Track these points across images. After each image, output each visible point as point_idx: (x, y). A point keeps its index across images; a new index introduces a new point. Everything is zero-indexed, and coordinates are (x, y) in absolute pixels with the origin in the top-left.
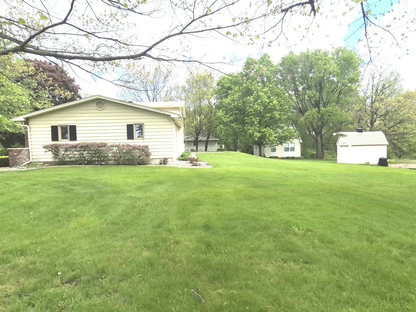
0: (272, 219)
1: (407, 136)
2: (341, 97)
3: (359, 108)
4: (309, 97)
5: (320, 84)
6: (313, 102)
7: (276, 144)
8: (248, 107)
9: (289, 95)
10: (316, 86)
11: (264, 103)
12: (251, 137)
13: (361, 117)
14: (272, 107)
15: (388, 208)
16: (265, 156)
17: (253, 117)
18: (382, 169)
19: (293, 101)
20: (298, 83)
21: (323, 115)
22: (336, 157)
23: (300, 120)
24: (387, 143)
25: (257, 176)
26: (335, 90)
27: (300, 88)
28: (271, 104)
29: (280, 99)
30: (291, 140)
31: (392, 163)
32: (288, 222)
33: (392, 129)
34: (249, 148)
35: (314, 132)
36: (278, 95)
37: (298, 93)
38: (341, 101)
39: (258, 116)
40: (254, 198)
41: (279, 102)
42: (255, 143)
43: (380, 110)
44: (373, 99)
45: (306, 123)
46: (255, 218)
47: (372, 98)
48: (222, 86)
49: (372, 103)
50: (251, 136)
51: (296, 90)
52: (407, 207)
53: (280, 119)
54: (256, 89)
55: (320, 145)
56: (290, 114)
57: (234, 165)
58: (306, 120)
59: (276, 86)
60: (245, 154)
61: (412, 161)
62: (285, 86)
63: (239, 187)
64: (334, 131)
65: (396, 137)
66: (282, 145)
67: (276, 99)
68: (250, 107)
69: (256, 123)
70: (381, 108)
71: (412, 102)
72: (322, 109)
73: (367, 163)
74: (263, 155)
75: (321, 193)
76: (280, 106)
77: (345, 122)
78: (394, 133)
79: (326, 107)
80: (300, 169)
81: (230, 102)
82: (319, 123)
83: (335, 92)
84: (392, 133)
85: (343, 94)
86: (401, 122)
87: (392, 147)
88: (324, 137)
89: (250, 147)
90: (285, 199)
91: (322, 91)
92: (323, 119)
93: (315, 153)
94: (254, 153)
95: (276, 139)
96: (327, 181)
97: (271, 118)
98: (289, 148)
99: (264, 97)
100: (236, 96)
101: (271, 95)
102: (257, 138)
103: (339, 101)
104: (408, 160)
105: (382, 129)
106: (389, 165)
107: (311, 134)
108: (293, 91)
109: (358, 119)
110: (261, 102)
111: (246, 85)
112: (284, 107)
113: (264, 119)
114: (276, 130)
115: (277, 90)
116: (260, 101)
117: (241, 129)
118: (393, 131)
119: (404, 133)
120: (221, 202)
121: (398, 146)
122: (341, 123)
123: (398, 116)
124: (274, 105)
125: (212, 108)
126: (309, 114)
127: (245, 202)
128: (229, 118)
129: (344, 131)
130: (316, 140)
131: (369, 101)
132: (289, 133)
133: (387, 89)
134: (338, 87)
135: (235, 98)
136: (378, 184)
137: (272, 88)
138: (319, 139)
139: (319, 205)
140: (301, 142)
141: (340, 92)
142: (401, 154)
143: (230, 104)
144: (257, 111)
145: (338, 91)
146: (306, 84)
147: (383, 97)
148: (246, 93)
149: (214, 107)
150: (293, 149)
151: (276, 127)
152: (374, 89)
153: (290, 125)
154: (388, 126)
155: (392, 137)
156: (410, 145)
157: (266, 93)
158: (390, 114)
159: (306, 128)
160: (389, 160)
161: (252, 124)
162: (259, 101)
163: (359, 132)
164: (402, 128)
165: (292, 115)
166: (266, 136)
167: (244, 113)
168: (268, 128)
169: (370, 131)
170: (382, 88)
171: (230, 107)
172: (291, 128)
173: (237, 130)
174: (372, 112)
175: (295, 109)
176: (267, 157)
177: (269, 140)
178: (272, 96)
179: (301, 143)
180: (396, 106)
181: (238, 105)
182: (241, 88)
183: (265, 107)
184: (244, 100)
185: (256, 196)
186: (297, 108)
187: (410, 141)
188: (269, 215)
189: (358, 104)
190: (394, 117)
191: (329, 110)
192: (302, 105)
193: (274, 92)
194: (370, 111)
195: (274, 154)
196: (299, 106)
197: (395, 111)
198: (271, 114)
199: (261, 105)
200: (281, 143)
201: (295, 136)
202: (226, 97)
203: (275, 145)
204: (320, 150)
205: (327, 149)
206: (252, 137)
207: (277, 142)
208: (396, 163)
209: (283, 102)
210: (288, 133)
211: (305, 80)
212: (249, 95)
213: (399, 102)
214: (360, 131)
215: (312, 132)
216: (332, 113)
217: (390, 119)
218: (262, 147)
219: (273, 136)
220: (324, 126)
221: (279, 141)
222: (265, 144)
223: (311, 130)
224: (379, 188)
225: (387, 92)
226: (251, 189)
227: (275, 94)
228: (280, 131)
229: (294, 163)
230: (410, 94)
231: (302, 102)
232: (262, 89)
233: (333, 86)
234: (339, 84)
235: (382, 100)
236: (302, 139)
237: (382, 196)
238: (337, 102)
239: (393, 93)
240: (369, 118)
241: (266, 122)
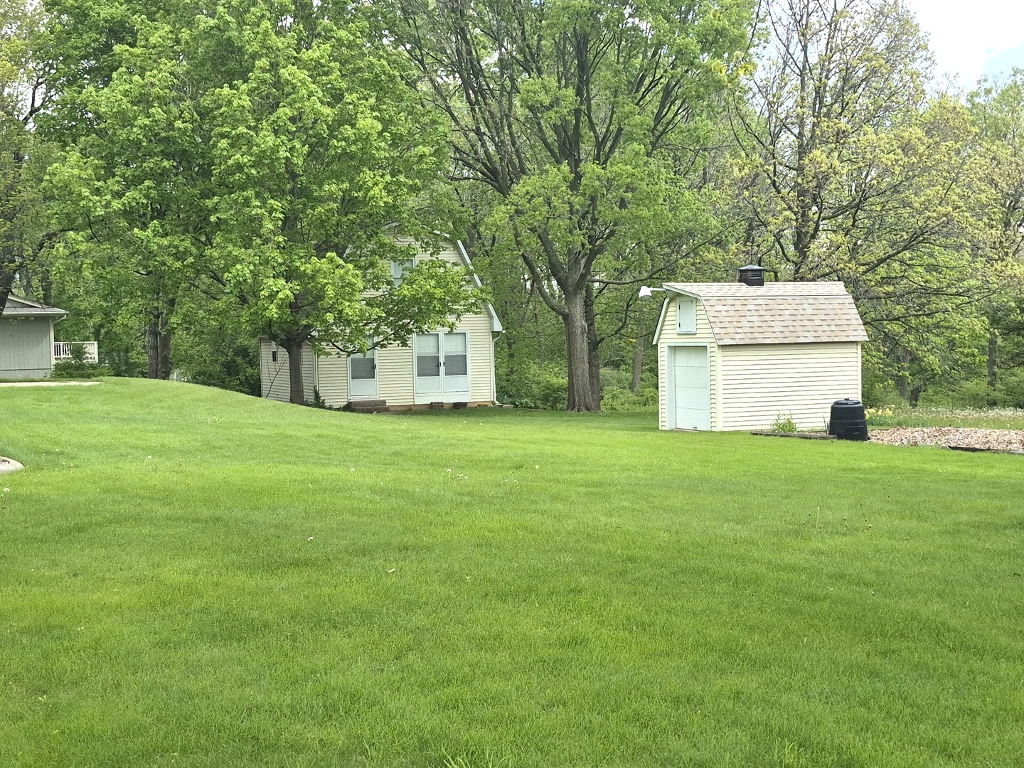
0: (349, 737)
1: (942, 305)
2: (670, 115)
3: (746, 170)
4: (531, 108)
5: (581, 45)
6: (550, 134)
7: (376, 339)
8: (224, 143)
9: (437, 88)
10: (561, 54)
11: (309, 123)
12: (243, 300)
13: (757, 214)
14: (353, 148)
15: (868, 635)
16: (319, 403)
17: (250, 193)
18: (845, 450)
19: (457, 123)
20: (478, 31)
21: (593, 199)
22: (655, 400)
23: (489, 220)
24: (861, 334)
25: (275, 509)
26: (647, 82)
27: (490, 60)
28: (348, 131)
29: (389, 108)
30: (451, 318)
31: (882, 424)
32: (426, 742)
33: (882, 271)
34: (239, 359)
35: (554, 283)
36: (379, 86)
37: (480, 86)
38: (671, 136)
39: (278, 193)
40: (257, 628)
41: (387, 123)
42: (268, 331)
43: (833, 186)
44: (807, 134)
45: (517, 236)
46: (255, 738)
47: (802, 125)
48: (76, 16)
49: (802, 151)
50: (248, 293)
51: (468, 68)
52: (943, 624)
53: (392, 211)
54: (263, 47)
55: (582, 344)
56: (442, 187)
57: (148, 450)
58: (518, 220)
59: (371, 39)
60: (216, 390)
61: (961, 413)
62: (417, 43)
63: (174, 572)
64: (646, 275)
65: (899, 310)
66: (404, 344)
67: (372, 109)
68: (235, 142)
69: (270, 226)
70: (836, 174)
71: (958, 152)
72: (590, 168)
73: (782, 427)
74: (309, 396)
75: (584, 579)
76: (394, 145)
77: (690, 233)
78: (890, 289)
79: (605, 162)
80: (490, 464)
81: (126, 104)
82: (579, 238)
83: (648, 90)
84: (881, 290)
85: (678, 102)
86: (917, 239)
87: (884, 353)
88: (598, 307)
89: (243, 352)
90: (420, 619)
91: (588, 82)
92: (595, 221)
93: (564, 381)
94: (265, 387)
95: (378, 312)
96: (615, 520)
97: (349, 204)
98: (442, 360)
99: (310, 94)
100: (162, 74)
101: (344, 85)
102: (280, 307)
103: (664, 132)
104: (944, 412)
105: (842, 269)
106: (872, 432)
107: (541, 289)
108: (453, 72)
109: (745, 225)
110: (293, 120)
111: (212, 22)
112: (413, 152)
113: (313, 208)
114: (372, 265)
115: (374, 61)
116: (287, 110)
117: (191, 260)
118: (886, 280)
119: (926, 291)
120: (65, 662)
121: (905, 348)
122: (673, 240)
123: (905, 212)
124: (364, 139)
125: (21, 131)
126: (534, 192)
127: (205, 653)
128: (119, 195)
129: (688, 279)
130: (566, 318)
131: (787, 140)
132: (438, 285)
133: (860, 90)
134: (657, 66)
135: (153, 85)
136: (827, 524)
137: (350, 46)
138: (578, 312)
139: (577, 641)
140: (498, 327)
141: (667, 91)
142: (918, 383)
143: (125, 120)
144: (271, 167)
145: (659, 87)
146: (514, 41)
147: (843, 124)
148: (214, 65)
149: (31, 126)
150: (458, 365)
151: (373, 252)
152: (811, 86)
153: (441, 244)
154: (867, 258)
155: (883, 309)
156: (952, 344)
157: (317, 70)
158: (874, 204)
159: (520, 261)
160: (873, 410)
161: (253, 232)
162: (284, 112)
163: (750, 283)
164: (920, 269)
165: (455, 196)
166: (320, 296)
167: (206, 173)
168: (334, 254)
169: (795, 280)
170: (839, 85)
171: (123, 134)
172: (448, 255)
173: (170, 261)
174: (802, 193)
175: (466, 164)
176: (330, 408)
177: (341, 319)
178: (351, 90)
179: (495, 334)
180: (897, 170)
181: (170, 125)
182: (185, 35)
183: (317, 147)
184: (206, 101)
185: (269, 616)
186: (478, 160)
187: (952, 328)
188: (330, 712)
189: (743, 154)
190: (889, 220)
191: (620, 175)
192: (500, 146)
193: (360, 69)
194: (792, 189)
195: (364, 391)
196: (486, 152)
197: (895, 189)
198: (346, 185)
199: (292, 136)
200: (401, 336)
201: (465, 298)
202: (104, 75)
203: (369, 343)
204: (583, 368)
205: (616, 365)
206: (251, 300)
207: (383, 328)
208: (900, 424)
209: (404, 125)
210: (433, 283)
211: (509, 20)
212: (228, 79)
213: (907, 148)
214: (752, 278)
215: (549, 280)
216: (633, 190)
217: (873, 225)
218: (306, 354)
219: (358, 296)
220: (601, 250)
221: (389, 325)
222: (321, 339)
223: (542, 268)
224: (831, 542)
225: (862, 101)
226: (241, 579)
227: (364, 82)
228: (392, 270)
229: (463, 434)
230: (950, 116)
231: (498, 128)
232: (298, 50)
233: (637, 62)
234: (664, 50)
235: (840, 135)
236: (502, 316)
237: (842, 576)
238: (656, 138)
239: (887, 109)
240: (787, 219)
241: (323, 223)
